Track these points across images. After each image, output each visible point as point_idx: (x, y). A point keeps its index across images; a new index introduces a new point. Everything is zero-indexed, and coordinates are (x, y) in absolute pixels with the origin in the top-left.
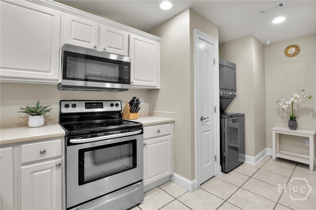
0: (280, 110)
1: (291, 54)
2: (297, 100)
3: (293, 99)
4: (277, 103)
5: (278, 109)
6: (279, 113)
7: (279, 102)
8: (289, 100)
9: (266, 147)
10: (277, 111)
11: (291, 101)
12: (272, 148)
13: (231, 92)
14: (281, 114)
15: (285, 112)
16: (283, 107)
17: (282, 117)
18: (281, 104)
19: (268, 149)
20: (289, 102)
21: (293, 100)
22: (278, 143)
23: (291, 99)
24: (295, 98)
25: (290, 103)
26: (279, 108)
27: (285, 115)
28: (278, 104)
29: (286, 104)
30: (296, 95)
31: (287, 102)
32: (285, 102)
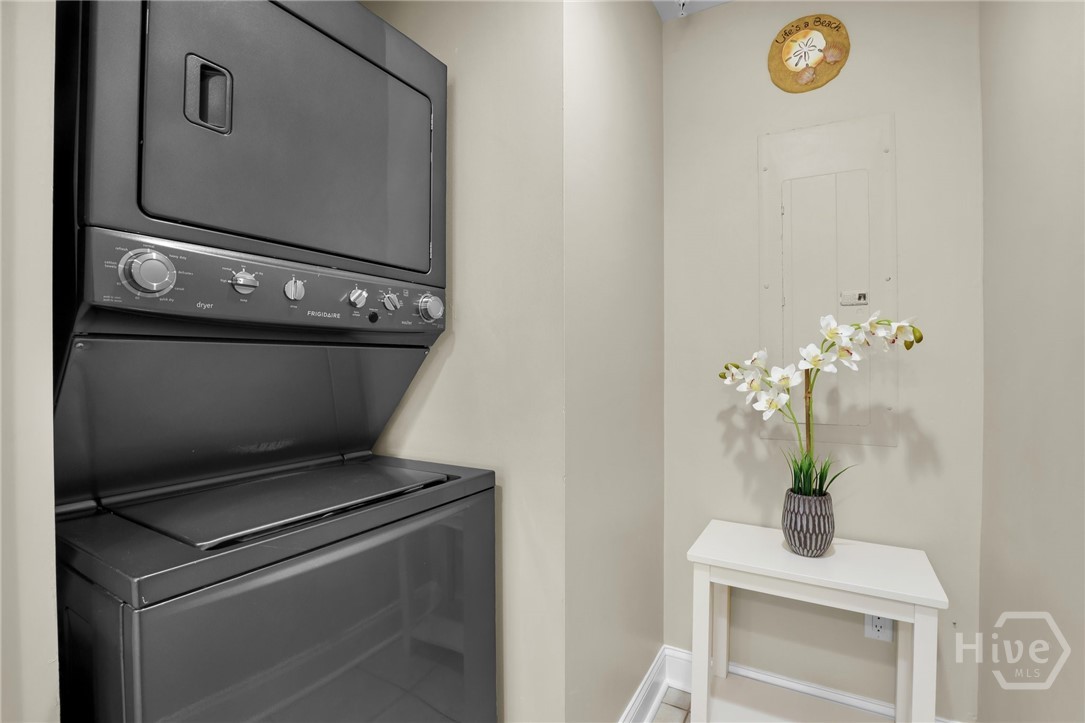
0: (738, 421)
1: (804, 70)
2: (834, 359)
3: (812, 351)
4: (723, 376)
5: (725, 416)
6: (729, 437)
7: (734, 370)
8: (788, 358)
9: (662, 642)
10: (721, 428)
11: (804, 365)
12: (690, 649)
13: (362, 286)
14: (739, 445)
15: (764, 433)
16: (758, 407)
17: (746, 461)
18: (743, 387)
19: (668, 651)
20: (789, 371)
21: (816, 360)
22: (723, 623)
23: (803, 352)
24: (827, 345)
25: (797, 380)
26: (733, 409)
27: (761, 449)
28: (728, 381)
29: (770, 384)
30: (834, 324)
31: (776, 375)
32: (767, 372)
